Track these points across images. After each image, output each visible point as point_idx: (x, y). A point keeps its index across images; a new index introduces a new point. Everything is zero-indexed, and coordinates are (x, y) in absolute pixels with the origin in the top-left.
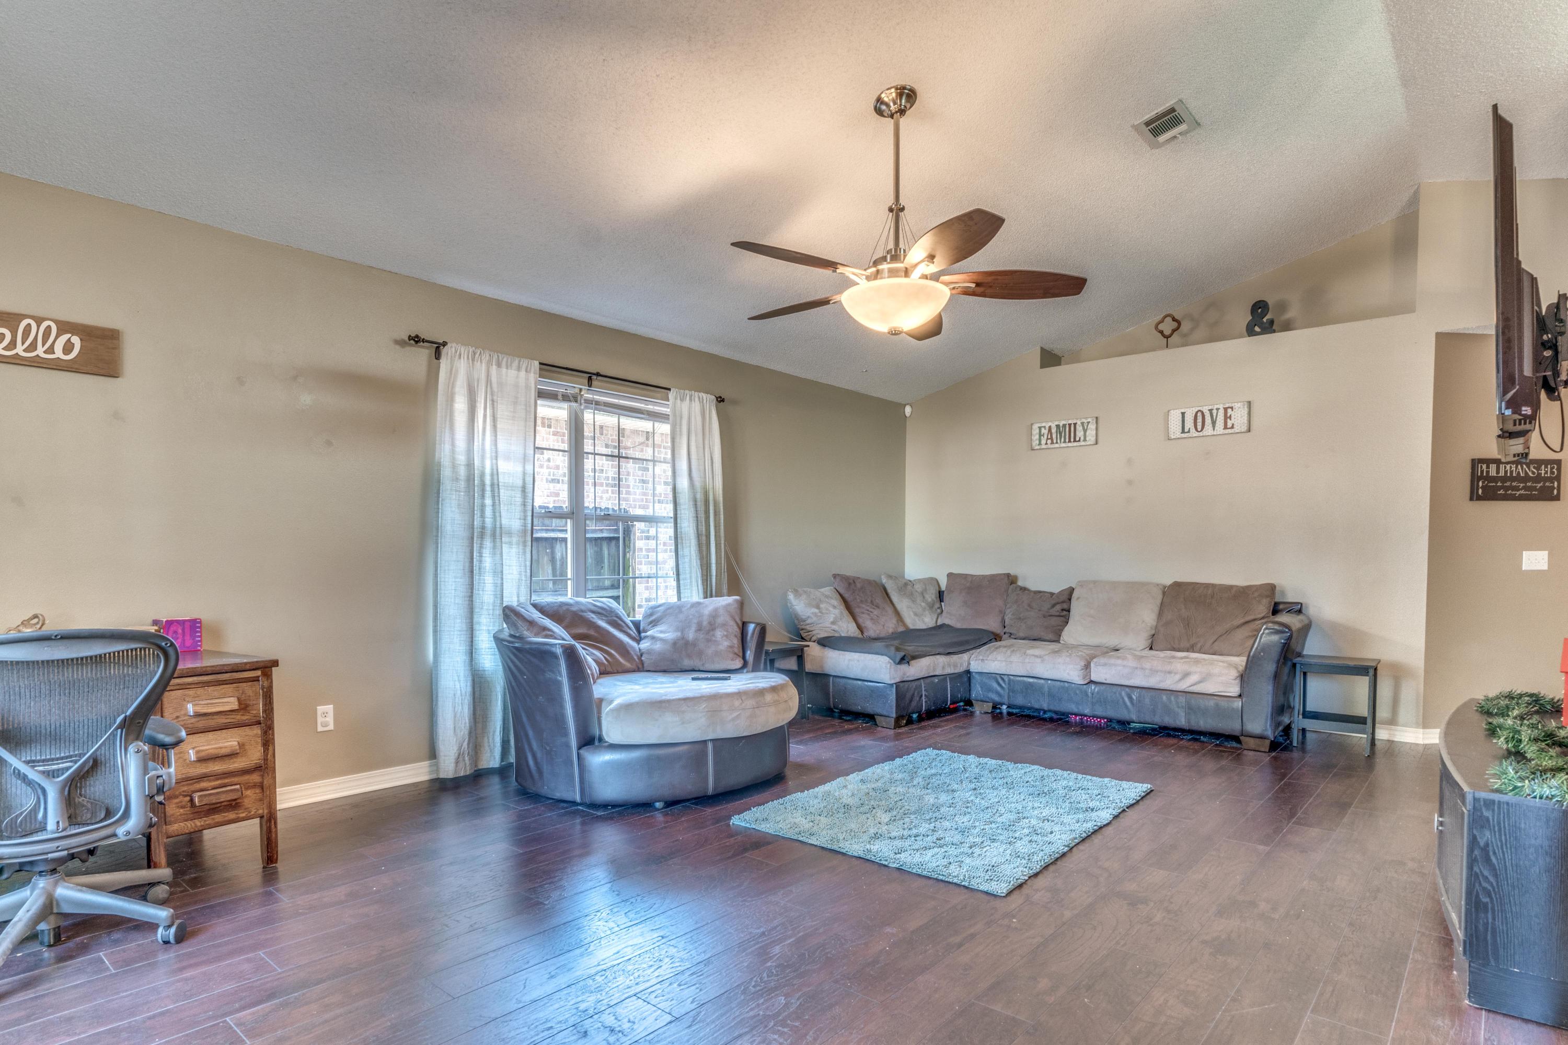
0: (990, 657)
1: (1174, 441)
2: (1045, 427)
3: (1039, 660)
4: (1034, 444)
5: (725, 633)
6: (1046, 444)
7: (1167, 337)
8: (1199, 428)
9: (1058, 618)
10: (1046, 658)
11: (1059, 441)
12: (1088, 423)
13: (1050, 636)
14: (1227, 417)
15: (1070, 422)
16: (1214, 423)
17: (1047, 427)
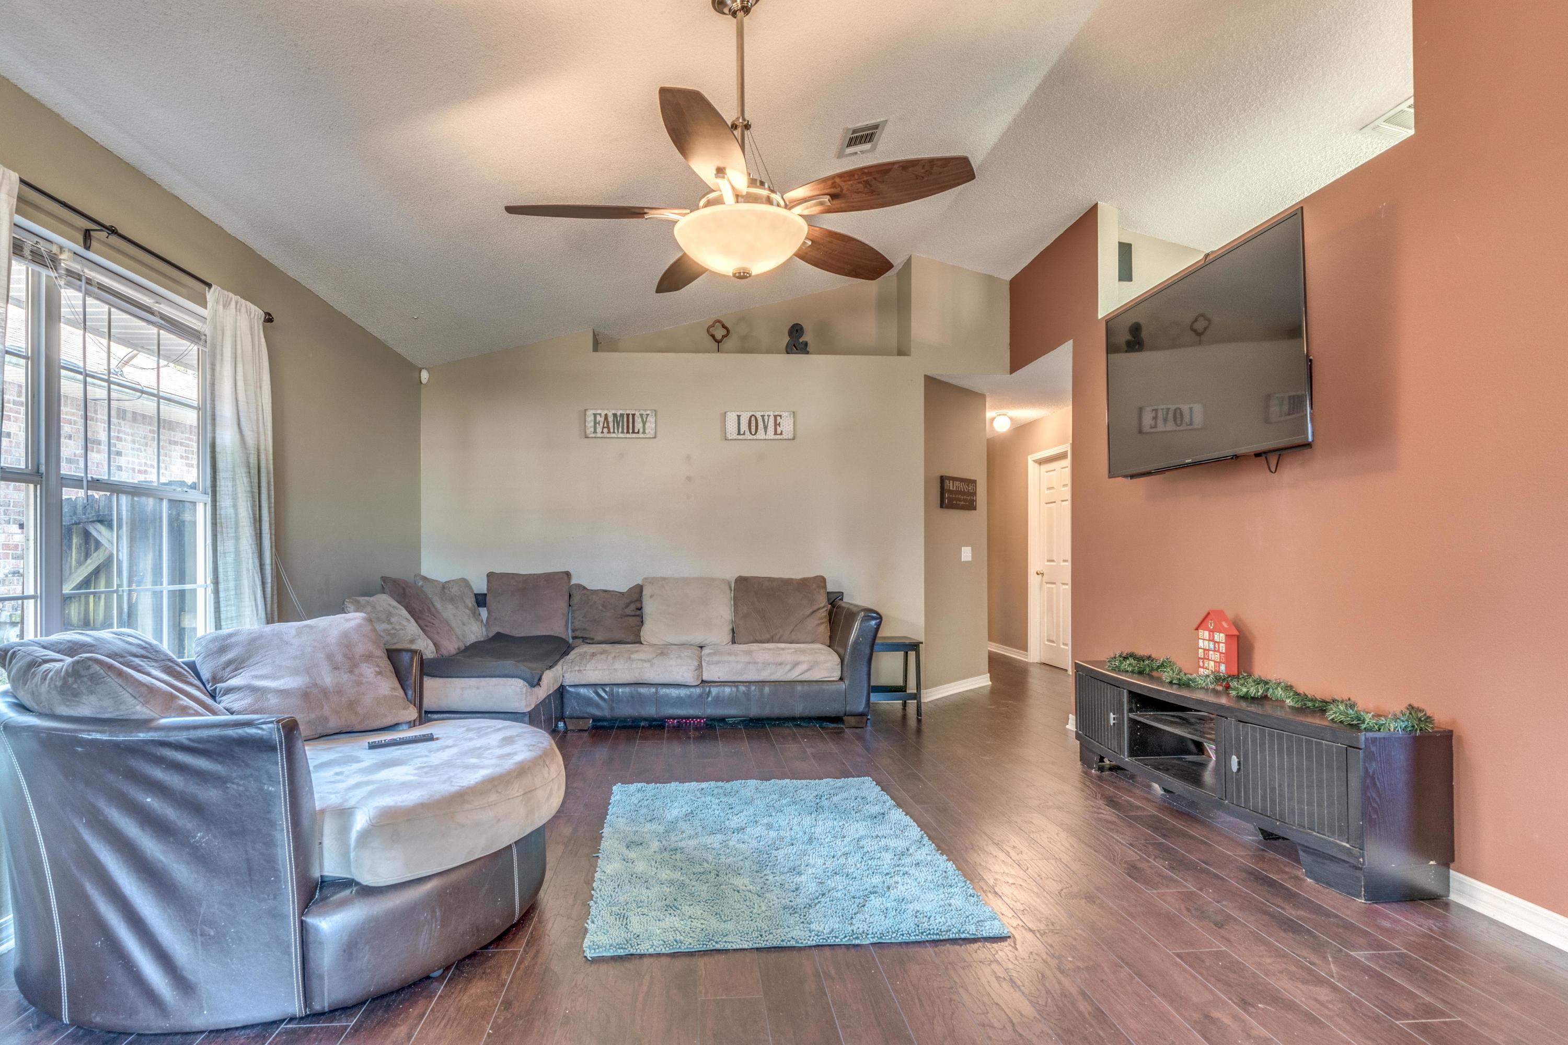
0: (588, 667)
1: (730, 442)
2: (600, 415)
3: (647, 665)
4: (588, 432)
5: (377, 669)
6: (602, 432)
7: (718, 342)
8: (753, 431)
9: (633, 618)
10: (655, 661)
11: (616, 431)
12: (648, 415)
13: (631, 638)
14: (776, 424)
15: (628, 412)
16: (766, 428)
17: (603, 415)
